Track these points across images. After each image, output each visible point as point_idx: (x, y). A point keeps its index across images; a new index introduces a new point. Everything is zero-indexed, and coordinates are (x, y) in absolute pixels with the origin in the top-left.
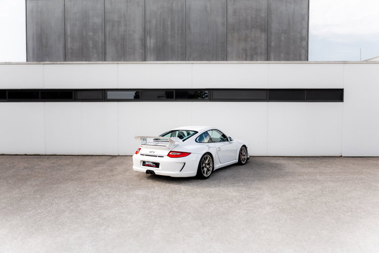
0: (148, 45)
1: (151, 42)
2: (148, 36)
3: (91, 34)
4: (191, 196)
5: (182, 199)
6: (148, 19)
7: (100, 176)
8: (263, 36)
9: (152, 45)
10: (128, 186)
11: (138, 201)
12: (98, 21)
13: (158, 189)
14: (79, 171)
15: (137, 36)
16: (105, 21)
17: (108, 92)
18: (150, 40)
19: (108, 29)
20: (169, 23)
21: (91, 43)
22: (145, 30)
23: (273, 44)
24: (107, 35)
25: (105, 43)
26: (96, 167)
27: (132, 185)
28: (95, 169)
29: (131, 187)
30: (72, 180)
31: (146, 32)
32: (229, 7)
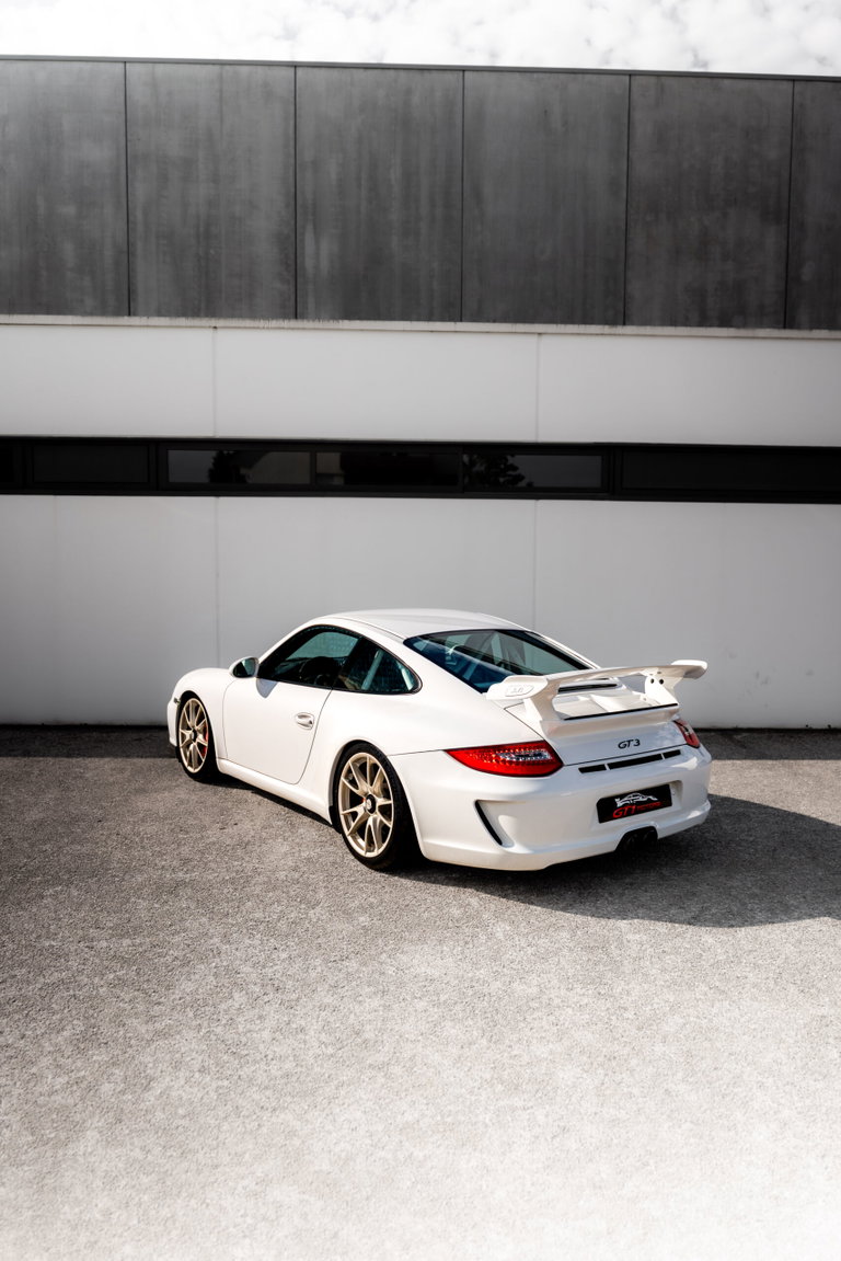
0: (309, 263)
1: (320, 253)
2: (310, 228)
3: (70, 210)
4: (704, 988)
5: (674, 1008)
6: (308, 155)
7: (185, 851)
8: (772, 239)
9: (325, 264)
10: (348, 915)
11: (451, 1030)
12: (99, 154)
13: (509, 937)
14: (75, 820)
15: (264, 224)
16: (128, 161)
17: (174, 455)
18: (317, 242)
19: (141, 191)
20: (395, 174)
21: (69, 251)
22: (294, 198)
23: (808, 272)
24: (139, 215)
25: (129, 252)
26: (141, 791)
27: (362, 909)
28: (142, 803)
29: (363, 919)
30: (57, 880)
31: (298, 210)
32: (637, 116)
